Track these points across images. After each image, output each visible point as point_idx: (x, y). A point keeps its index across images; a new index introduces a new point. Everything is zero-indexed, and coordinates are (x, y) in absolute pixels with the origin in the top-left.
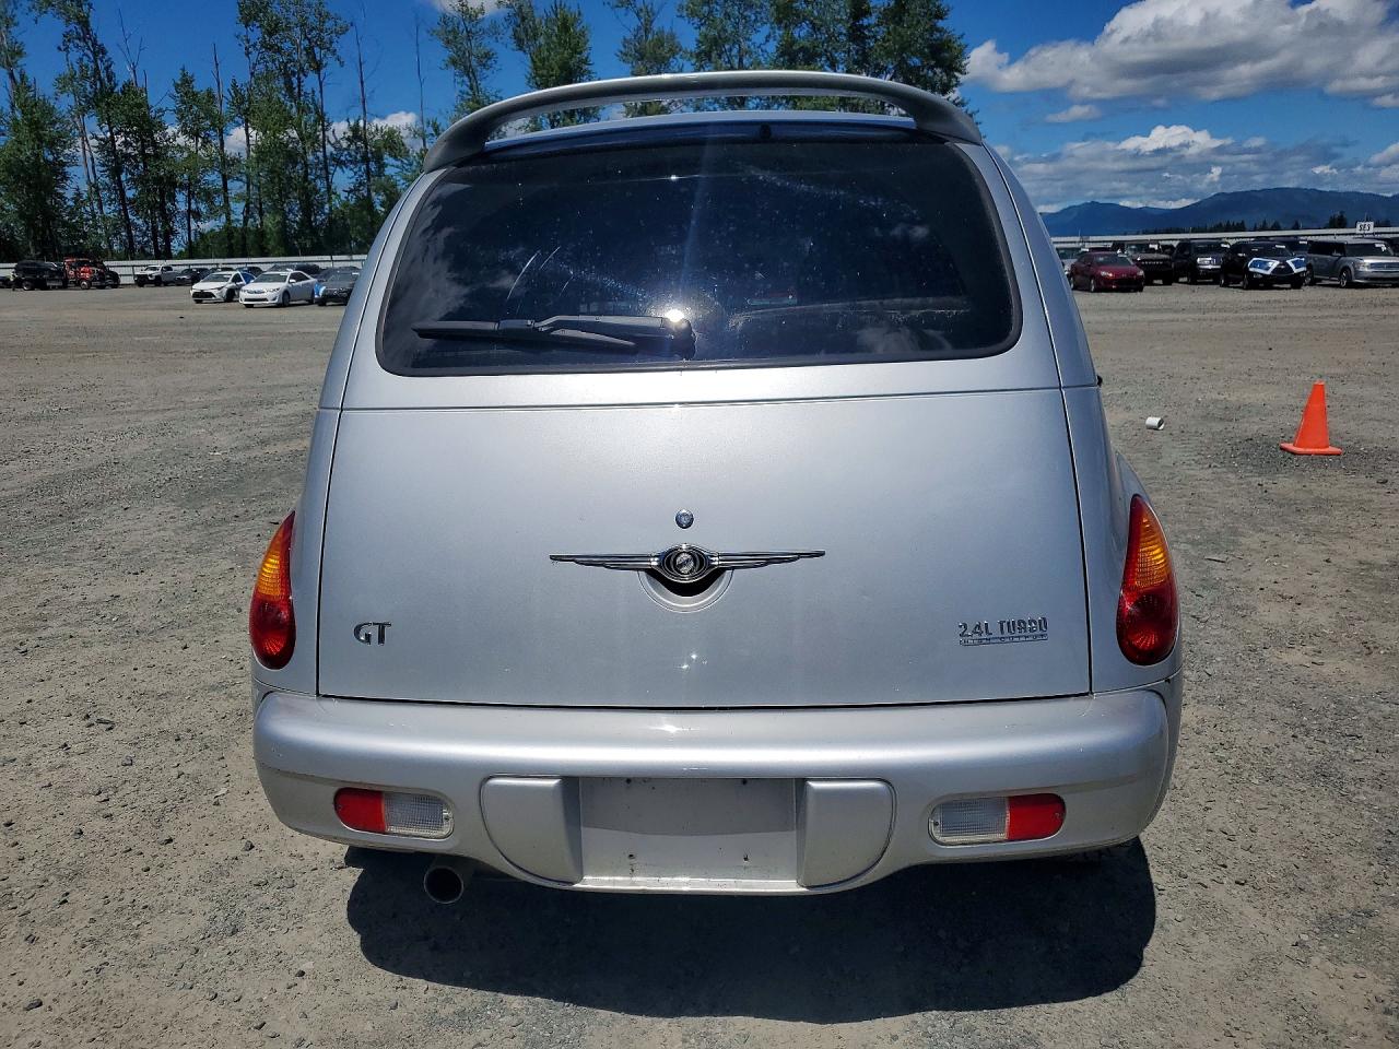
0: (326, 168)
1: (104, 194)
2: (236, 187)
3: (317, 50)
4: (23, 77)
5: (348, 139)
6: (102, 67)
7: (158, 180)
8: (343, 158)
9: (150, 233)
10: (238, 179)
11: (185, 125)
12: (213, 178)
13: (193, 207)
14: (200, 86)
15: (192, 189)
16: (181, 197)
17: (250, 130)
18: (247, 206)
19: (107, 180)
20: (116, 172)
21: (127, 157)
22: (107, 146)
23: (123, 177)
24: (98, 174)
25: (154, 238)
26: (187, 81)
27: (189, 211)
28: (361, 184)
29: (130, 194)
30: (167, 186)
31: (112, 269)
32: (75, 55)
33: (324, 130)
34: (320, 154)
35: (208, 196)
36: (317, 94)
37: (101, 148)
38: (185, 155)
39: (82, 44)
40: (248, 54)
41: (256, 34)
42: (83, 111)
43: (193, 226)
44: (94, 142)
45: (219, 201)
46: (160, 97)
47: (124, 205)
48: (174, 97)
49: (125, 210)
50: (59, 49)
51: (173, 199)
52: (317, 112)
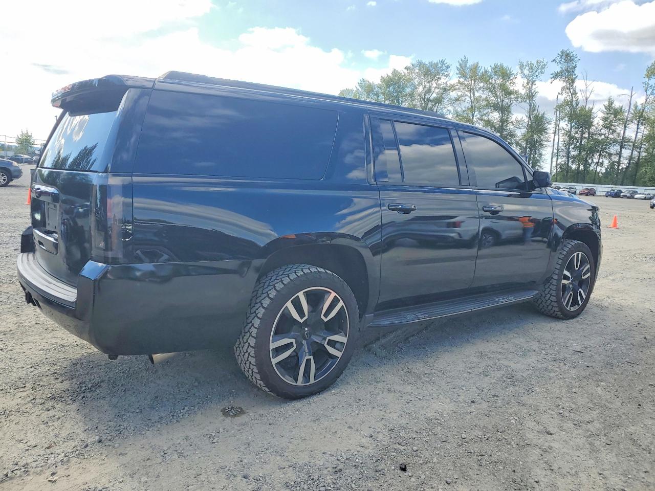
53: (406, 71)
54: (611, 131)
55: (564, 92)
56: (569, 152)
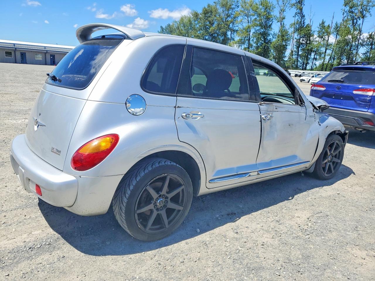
0: (357, 47)
1: (294, 53)
2: (329, 52)
3: (364, 12)
4: (283, 24)
5: (367, 38)
6: (302, 20)
7: (308, 50)
8: (364, 44)
9: (302, 63)
10: (330, 50)
11: (319, 35)
12: (323, 49)
13: (315, 57)
14: (326, 24)
15: (316, 52)
16: (313, 54)
17: (338, 36)
18: (330, 57)
19: (296, 50)
20: (298, 48)
21: (302, 44)
22: (298, 41)
23: (300, 49)
24: (294, 48)
25: (303, 65)
26: (323, 23)
27: (314, 58)
28: (368, 52)
29: (300, 53)
30: (310, 51)
31: (290, 72)
32: (297, 18)
33: (360, 35)
34: (357, 43)
35: (320, 54)
36: (361, 25)
37: (296, 41)
38: (317, 43)
39: (299, 15)
40: (343, 14)
41: (347, 8)
42: (294, 32)
43: (314, 62)
44: (295, 40)
45: (323, 55)
46: (315, 28)
47: (298, 56)
48: (318, 27)
49: (298, 57)
50: (293, 17)
51: (310, 55)
52: (359, 30)
53: (214, 4)
54: (322, 39)
55: (296, 15)
56: (298, 52)
